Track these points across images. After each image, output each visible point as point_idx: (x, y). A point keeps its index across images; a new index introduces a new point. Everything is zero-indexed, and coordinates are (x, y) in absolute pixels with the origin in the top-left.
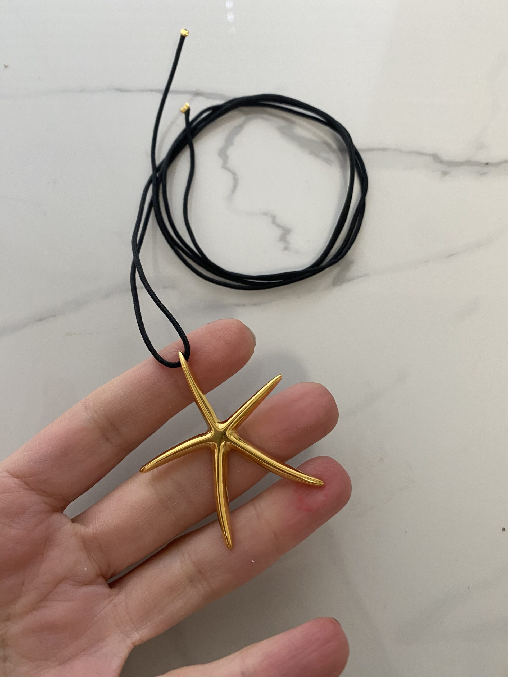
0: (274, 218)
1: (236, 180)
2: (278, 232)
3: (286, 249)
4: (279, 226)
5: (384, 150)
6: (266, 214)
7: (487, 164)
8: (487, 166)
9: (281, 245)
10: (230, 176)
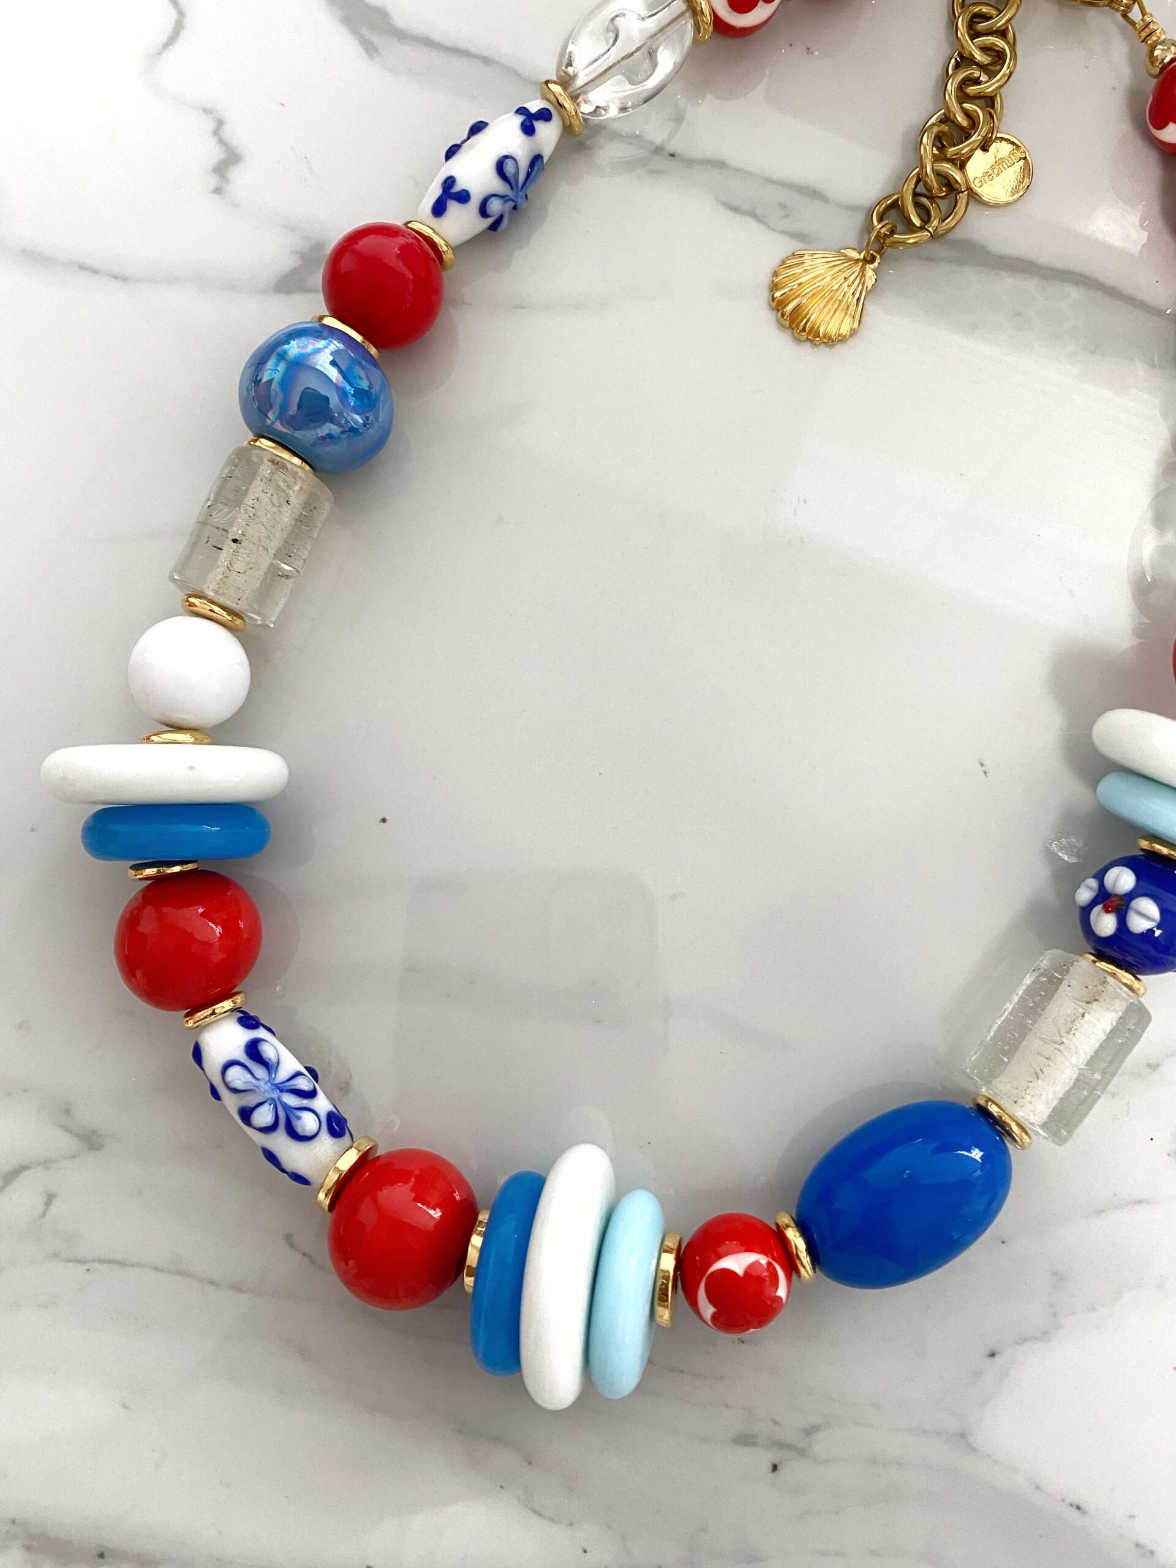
0: (220, 123)
1: (179, 27)
2: (217, 154)
3: (218, 191)
4: (222, 142)
5: (487, 61)
6: (207, 111)
7: (673, 155)
8: (672, 158)
9: (213, 182)
10: (173, 15)
